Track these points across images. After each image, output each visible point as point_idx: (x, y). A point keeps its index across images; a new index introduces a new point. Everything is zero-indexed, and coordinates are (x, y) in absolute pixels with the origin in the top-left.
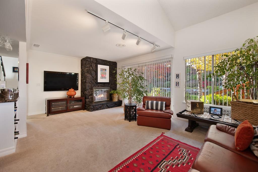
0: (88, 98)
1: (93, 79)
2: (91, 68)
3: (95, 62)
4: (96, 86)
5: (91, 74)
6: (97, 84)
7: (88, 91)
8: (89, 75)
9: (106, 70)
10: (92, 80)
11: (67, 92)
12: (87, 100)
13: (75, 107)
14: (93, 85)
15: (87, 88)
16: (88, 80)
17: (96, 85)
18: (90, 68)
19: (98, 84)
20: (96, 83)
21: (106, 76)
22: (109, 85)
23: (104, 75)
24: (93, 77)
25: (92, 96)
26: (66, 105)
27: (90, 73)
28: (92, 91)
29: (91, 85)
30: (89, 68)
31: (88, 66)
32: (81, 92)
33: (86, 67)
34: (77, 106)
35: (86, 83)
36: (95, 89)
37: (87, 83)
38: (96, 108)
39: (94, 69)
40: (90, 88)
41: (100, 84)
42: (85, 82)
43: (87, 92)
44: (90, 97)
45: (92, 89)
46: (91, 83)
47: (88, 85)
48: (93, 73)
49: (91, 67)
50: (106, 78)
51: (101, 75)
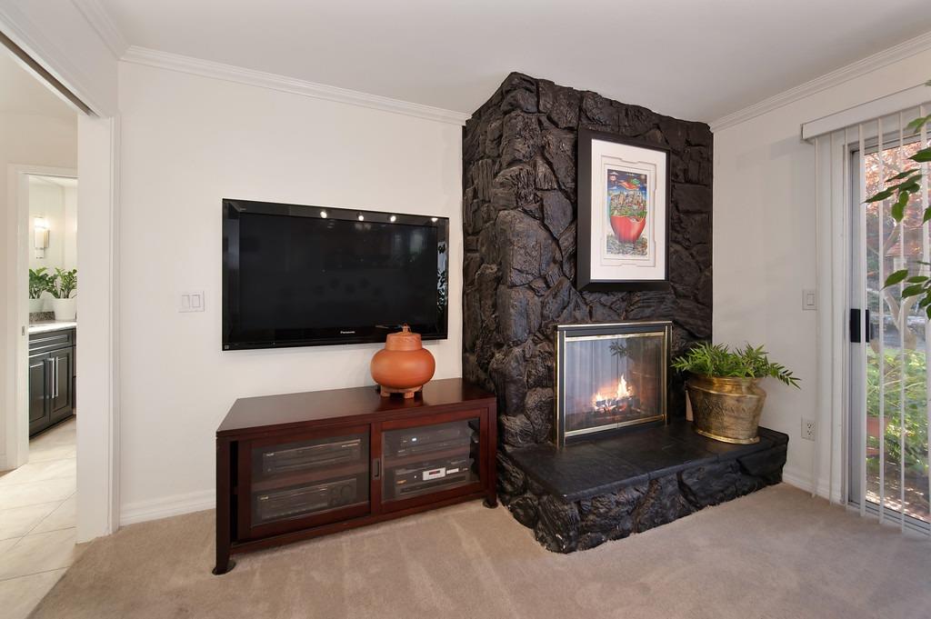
0: (521, 409)
1: (558, 256)
2: (542, 169)
3: (570, 117)
4: (578, 314)
5: (542, 220)
6: (581, 292)
7: (517, 351)
8: (528, 220)
9: (642, 180)
10: (548, 265)
11: (377, 358)
12: (515, 423)
13: (426, 476)
14: (553, 306)
15: (517, 327)
16: (518, 260)
17: (577, 306)
18: (535, 166)
19: (589, 297)
20: (574, 283)
21: (645, 234)
22: (662, 300)
23: (633, 221)
24: (556, 240)
25: (548, 391)
26: (363, 468)
27: (533, 207)
28: (552, 355)
29: (543, 305)
30: (528, 168)
31: (521, 148)
32: (465, 350)
33: (506, 158)
34: (442, 473)
35: (502, 288)
36: (572, 333)
37: (513, 286)
38: (599, 515)
39: (561, 174)
40: (535, 323)
41: (604, 298)
42: (499, 280)
43: (510, 361)
44: (532, 399)
45: (546, 334)
46: (539, 284)
47: (521, 303)
48: (556, 204)
49: (540, 162)
50: (644, 245)
51: (613, 221)
